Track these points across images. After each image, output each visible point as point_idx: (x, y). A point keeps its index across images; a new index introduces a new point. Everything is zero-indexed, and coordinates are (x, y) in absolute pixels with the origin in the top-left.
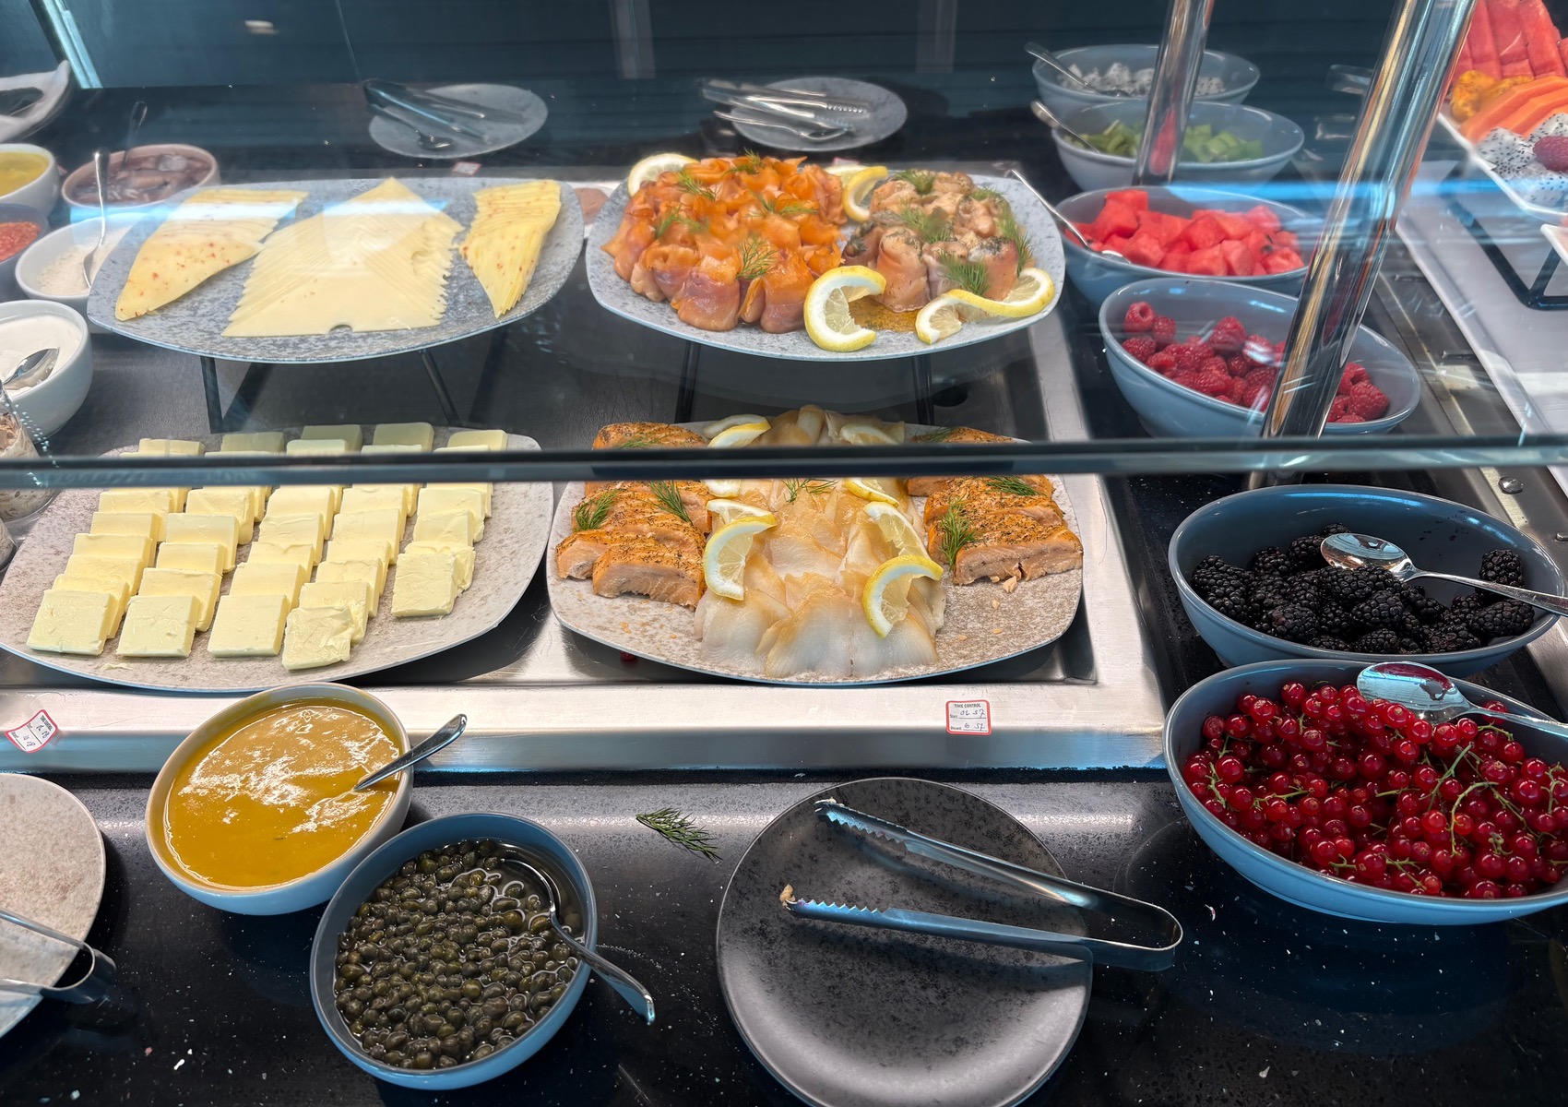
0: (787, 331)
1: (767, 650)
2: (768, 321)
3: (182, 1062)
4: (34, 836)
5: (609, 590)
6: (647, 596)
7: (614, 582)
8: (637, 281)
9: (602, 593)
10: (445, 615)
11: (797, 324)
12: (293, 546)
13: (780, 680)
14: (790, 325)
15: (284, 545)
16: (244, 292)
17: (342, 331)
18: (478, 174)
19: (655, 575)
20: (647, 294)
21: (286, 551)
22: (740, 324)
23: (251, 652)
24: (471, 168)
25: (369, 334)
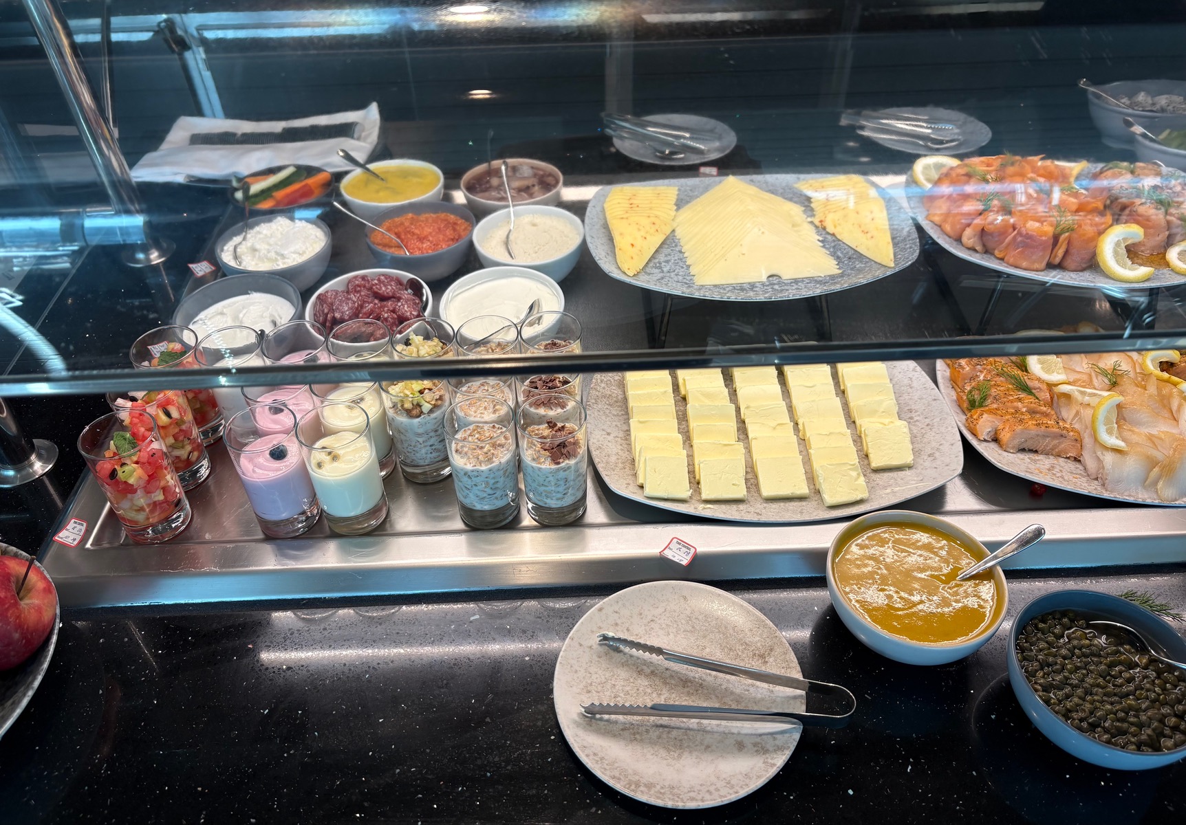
0: (1083, 270)
1: (1155, 483)
2: (1069, 263)
3: (910, 768)
4: (714, 622)
5: (1013, 448)
6: (1036, 452)
7: (1016, 442)
8: (969, 239)
9: (1008, 449)
10: (910, 467)
11: (1092, 264)
12: (778, 424)
13: (1173, 504)
14: (1084, 266)
15: (773, 424)
16: (685, 255)
17: (775, 280)
18: (720, 174)
19: (1045, 436)
20: (977, 248)
21: (774, 428)
22: (1050, 266)
23: (794, 495)
24: (714, 171)
25: (796, 281)
